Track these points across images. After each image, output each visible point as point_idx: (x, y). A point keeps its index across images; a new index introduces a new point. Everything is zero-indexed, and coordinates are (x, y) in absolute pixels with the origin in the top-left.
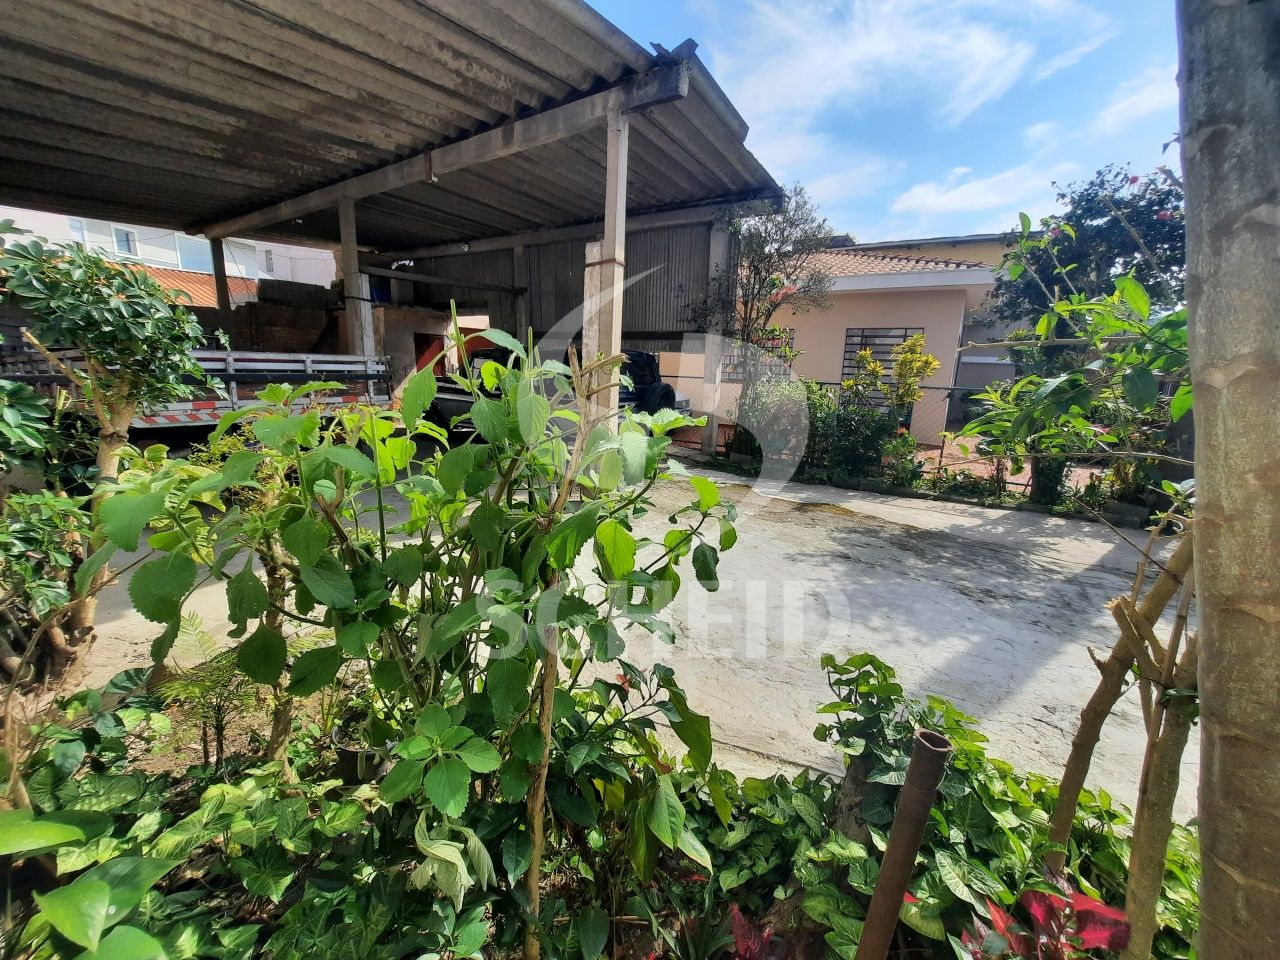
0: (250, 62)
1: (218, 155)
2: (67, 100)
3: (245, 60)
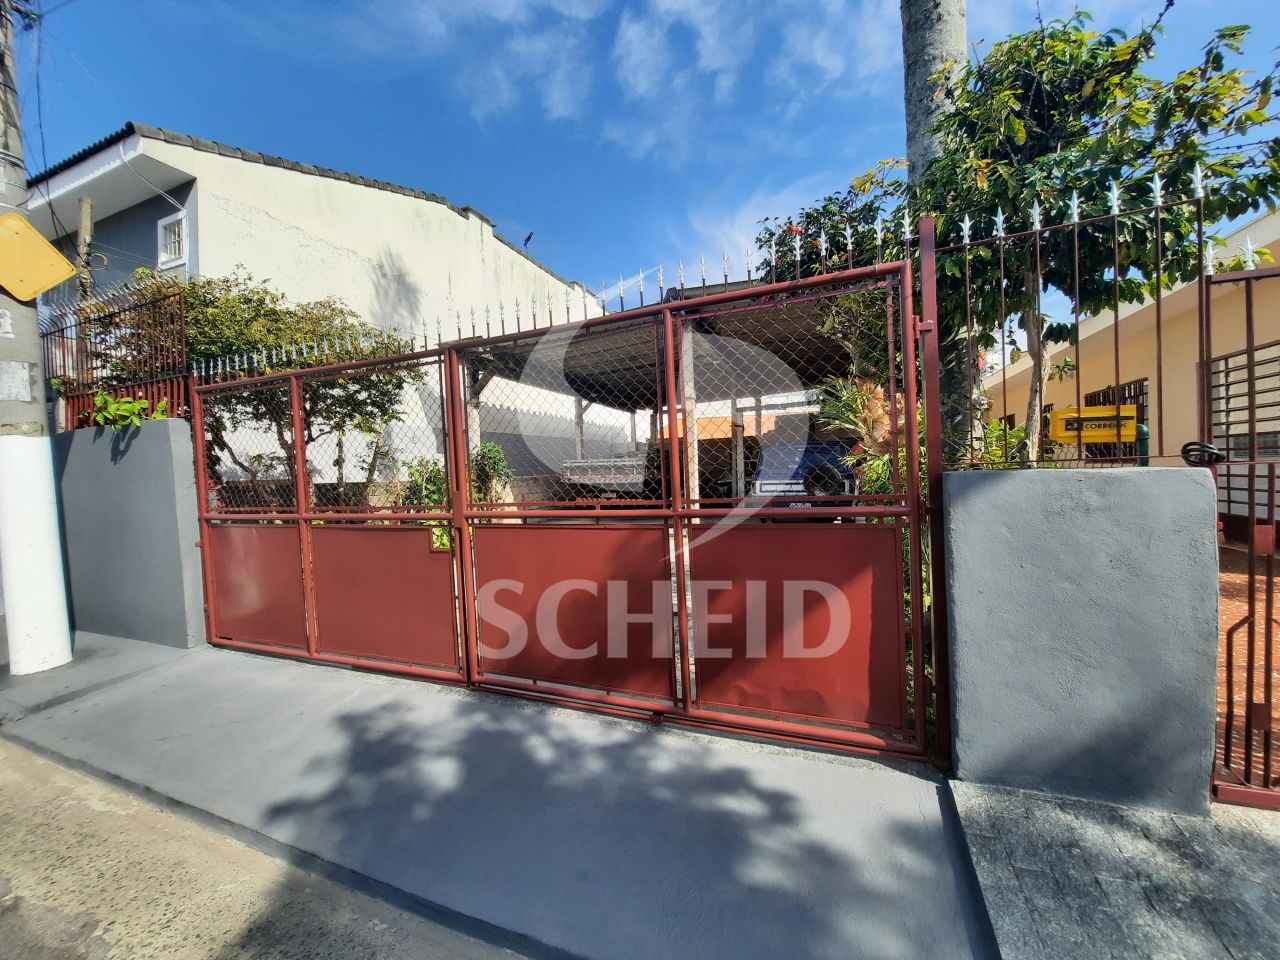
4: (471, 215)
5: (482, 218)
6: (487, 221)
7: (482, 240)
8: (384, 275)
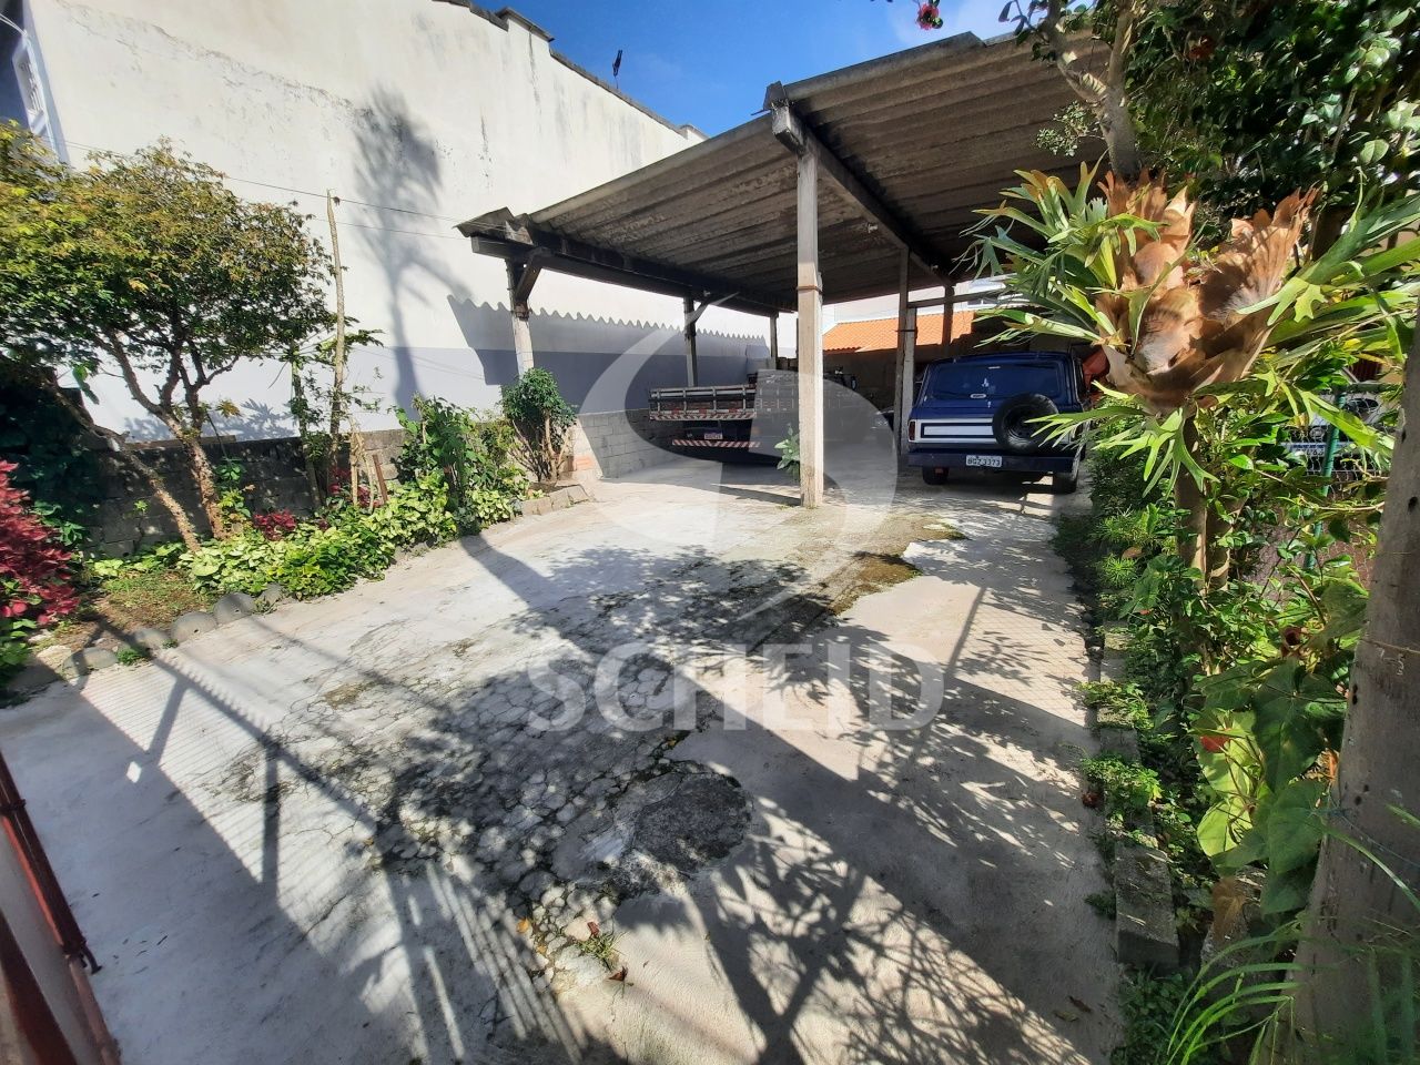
4: (511, 23)
5: (530, 27)
6: (540, 33)
7: (532, 64)
8: (375, 128)
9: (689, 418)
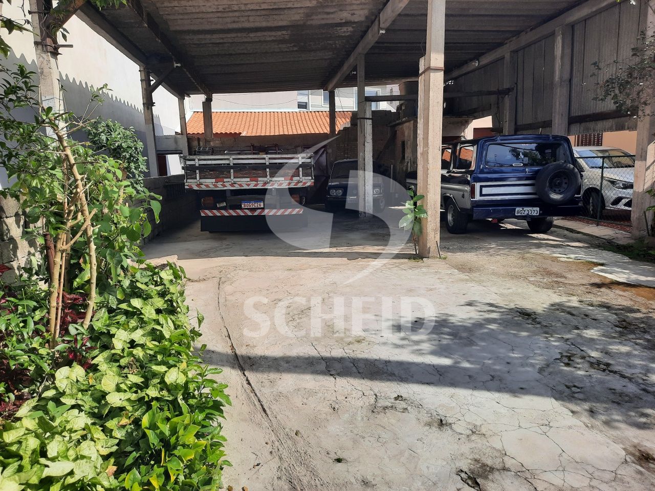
0: (262, 8)
1: (295, 49)
2: (229, 44)
3: (260, 8)
9: (237, 187)
